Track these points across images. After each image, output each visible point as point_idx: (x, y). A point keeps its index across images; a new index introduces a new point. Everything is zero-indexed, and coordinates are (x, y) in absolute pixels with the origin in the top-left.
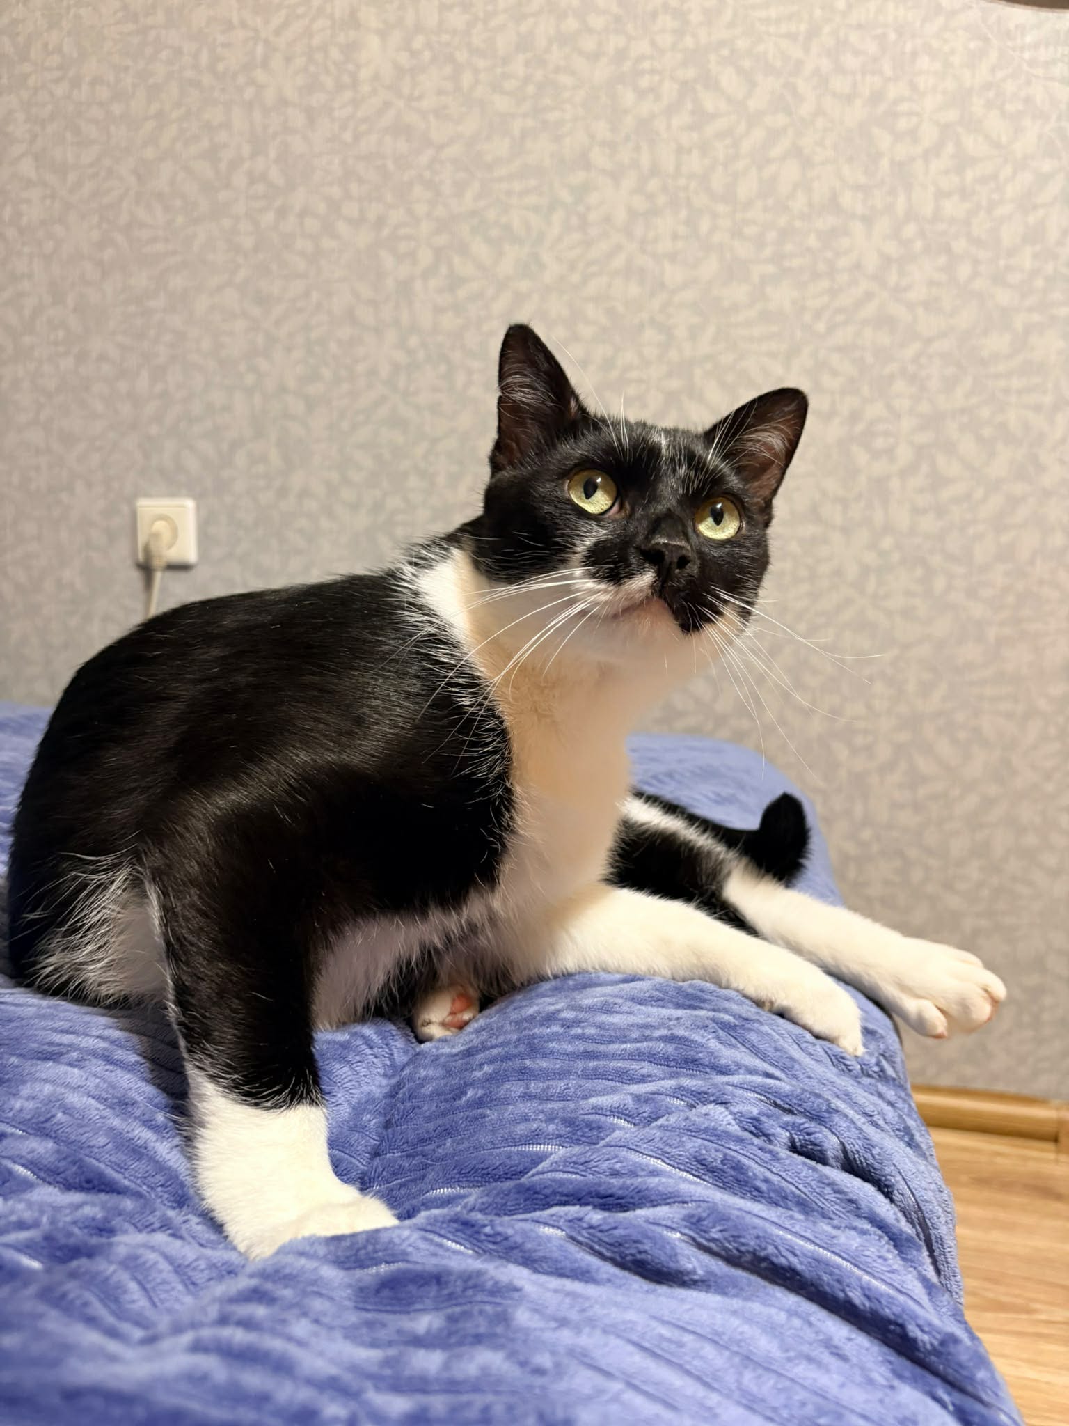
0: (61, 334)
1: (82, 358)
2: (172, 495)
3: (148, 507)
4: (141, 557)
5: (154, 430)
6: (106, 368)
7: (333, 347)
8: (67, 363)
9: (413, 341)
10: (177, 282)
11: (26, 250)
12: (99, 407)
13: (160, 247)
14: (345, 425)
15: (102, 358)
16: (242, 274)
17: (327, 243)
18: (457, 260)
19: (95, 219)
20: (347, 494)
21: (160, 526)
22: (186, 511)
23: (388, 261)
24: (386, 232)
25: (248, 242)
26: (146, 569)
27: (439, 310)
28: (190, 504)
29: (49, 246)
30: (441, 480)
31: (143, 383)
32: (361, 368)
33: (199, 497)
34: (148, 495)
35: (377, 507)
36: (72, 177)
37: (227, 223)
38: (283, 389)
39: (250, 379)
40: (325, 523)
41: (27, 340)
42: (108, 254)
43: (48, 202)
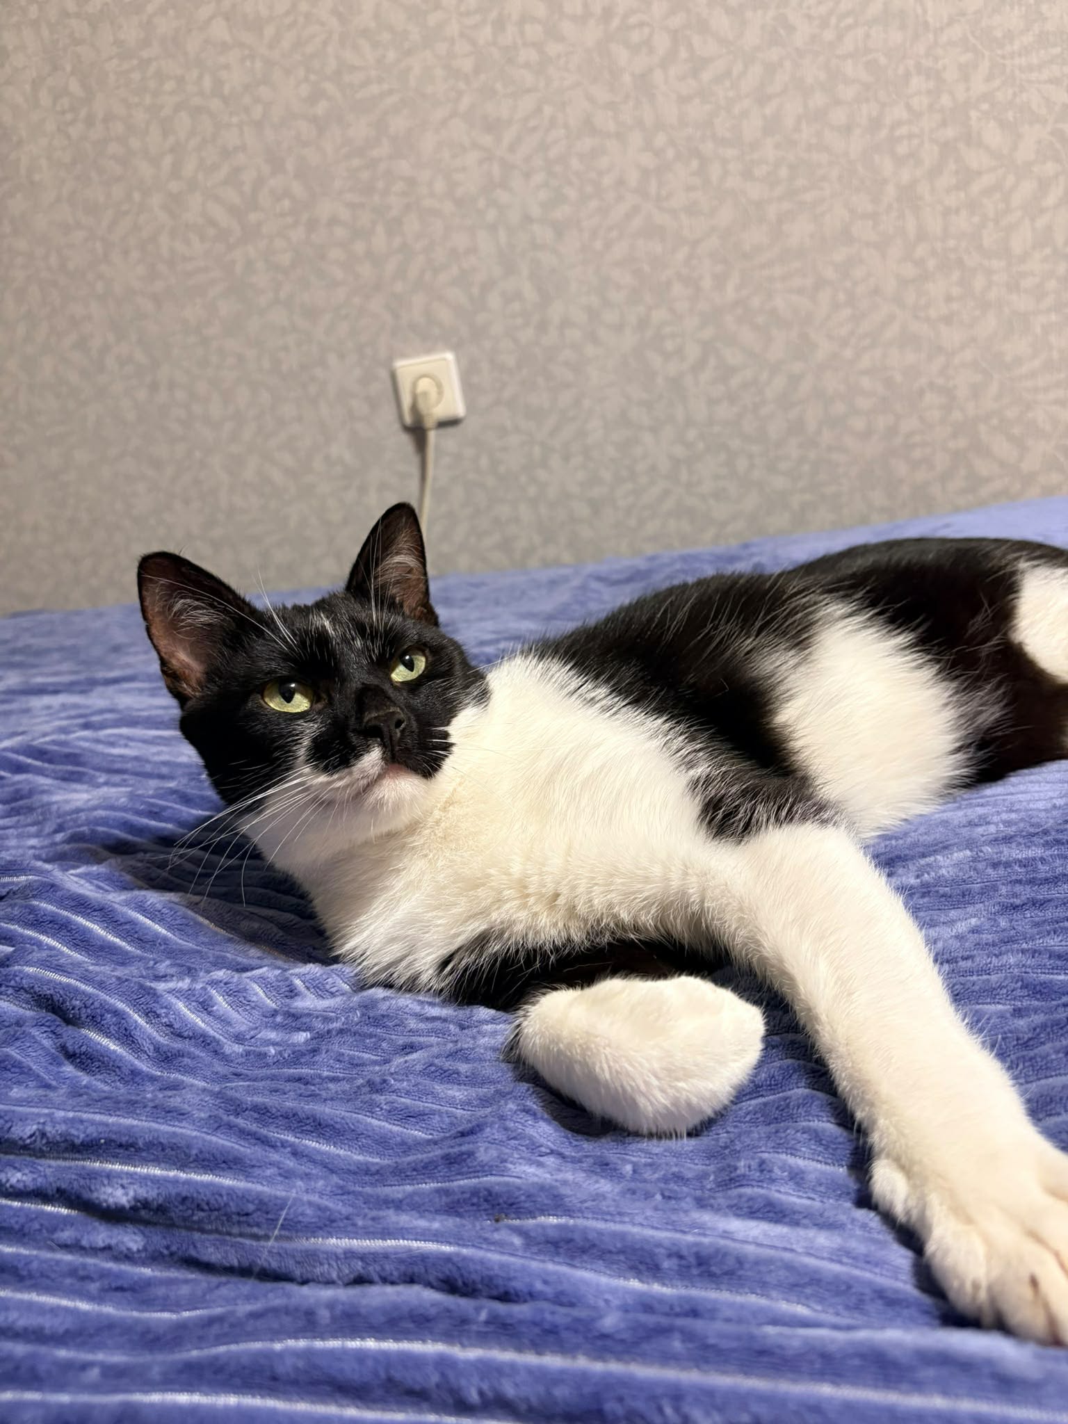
0: (286, 203)
1: (312, 225)
2: (429, 351)
3: (407, 367)
4: (408, 419)
5: (399, 287)
6: (340, 232)
7: (575, 163)
8: (298, 234)
9: (660, 140)
10: (399, 124)
11: (235, 120)
12: (339, 274)
13: (375, 89)
14: (598, 245)
15: (333, 221)
16: (466, 102)
17: (553, 49)
18: (696, 40)
19: (301, 72)
20: (610, 317)
21: (424, 385)
22: (445, 364)
23: (621, 54)
24: (615, 22)
25: (467, 65)
26: (417, 432)
27: (683, 100)
28: (450, 356)
29: (257, 112)
30: (707, 283)
31: (380, 240)
32: (607, 181)
33: (456, 348)
34: (404, 356)
35: (643, 324)
36: (269, 31)
37: (442, 48)
38: (528, 219)
39: (491, 215)
40: (590, 350)
41: (253, 217)
42: (321, 108)
43: (248, 63)
